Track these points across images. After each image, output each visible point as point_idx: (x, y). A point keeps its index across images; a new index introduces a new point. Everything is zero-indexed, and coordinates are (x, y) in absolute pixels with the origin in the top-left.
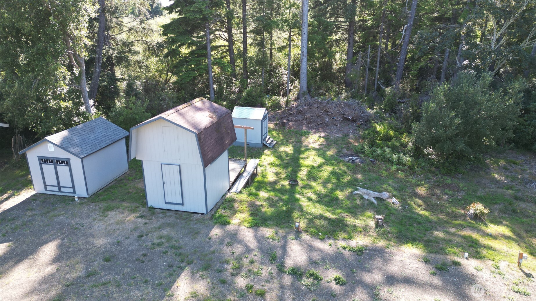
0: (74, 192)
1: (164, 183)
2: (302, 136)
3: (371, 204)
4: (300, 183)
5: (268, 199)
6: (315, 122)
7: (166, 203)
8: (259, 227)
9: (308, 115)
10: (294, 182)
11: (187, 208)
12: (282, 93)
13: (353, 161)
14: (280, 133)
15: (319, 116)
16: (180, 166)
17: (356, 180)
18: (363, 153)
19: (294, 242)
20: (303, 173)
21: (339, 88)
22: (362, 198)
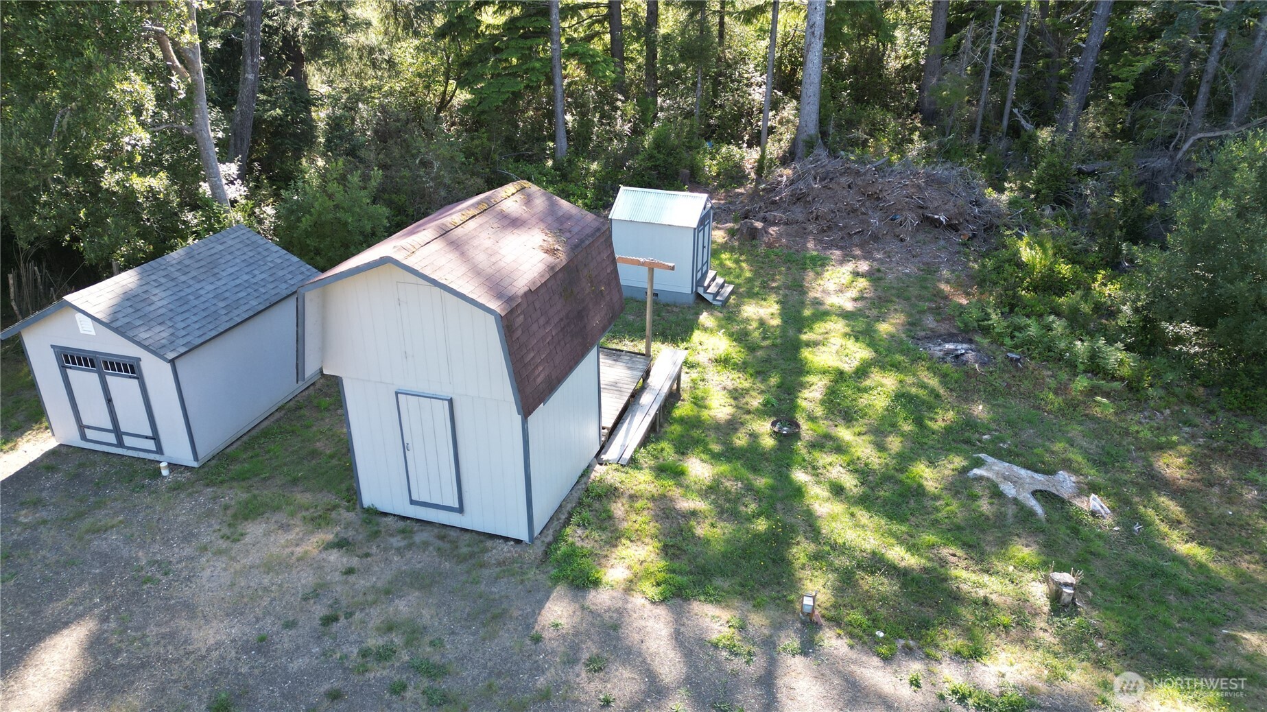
0: (159, 450)
1: (405, 448)
2: (805, 269)
3: (1025, 515)
4: (805, 427)
5: (711, 490)
6: (841, 229)
7: (412, 502)
8: (687, 599)
9: (822, 208)
10: (788, 434)
11: (475, 519)
12: (746, 138)
13: (957, 356)
14: (743, 258)
15: (854, 211)
16: (451, 402)
17: (970, 424)
18: (986, 331)
19: (798, 662)
20: (812, 395)
21: (903, 125)
22: (997, 494)
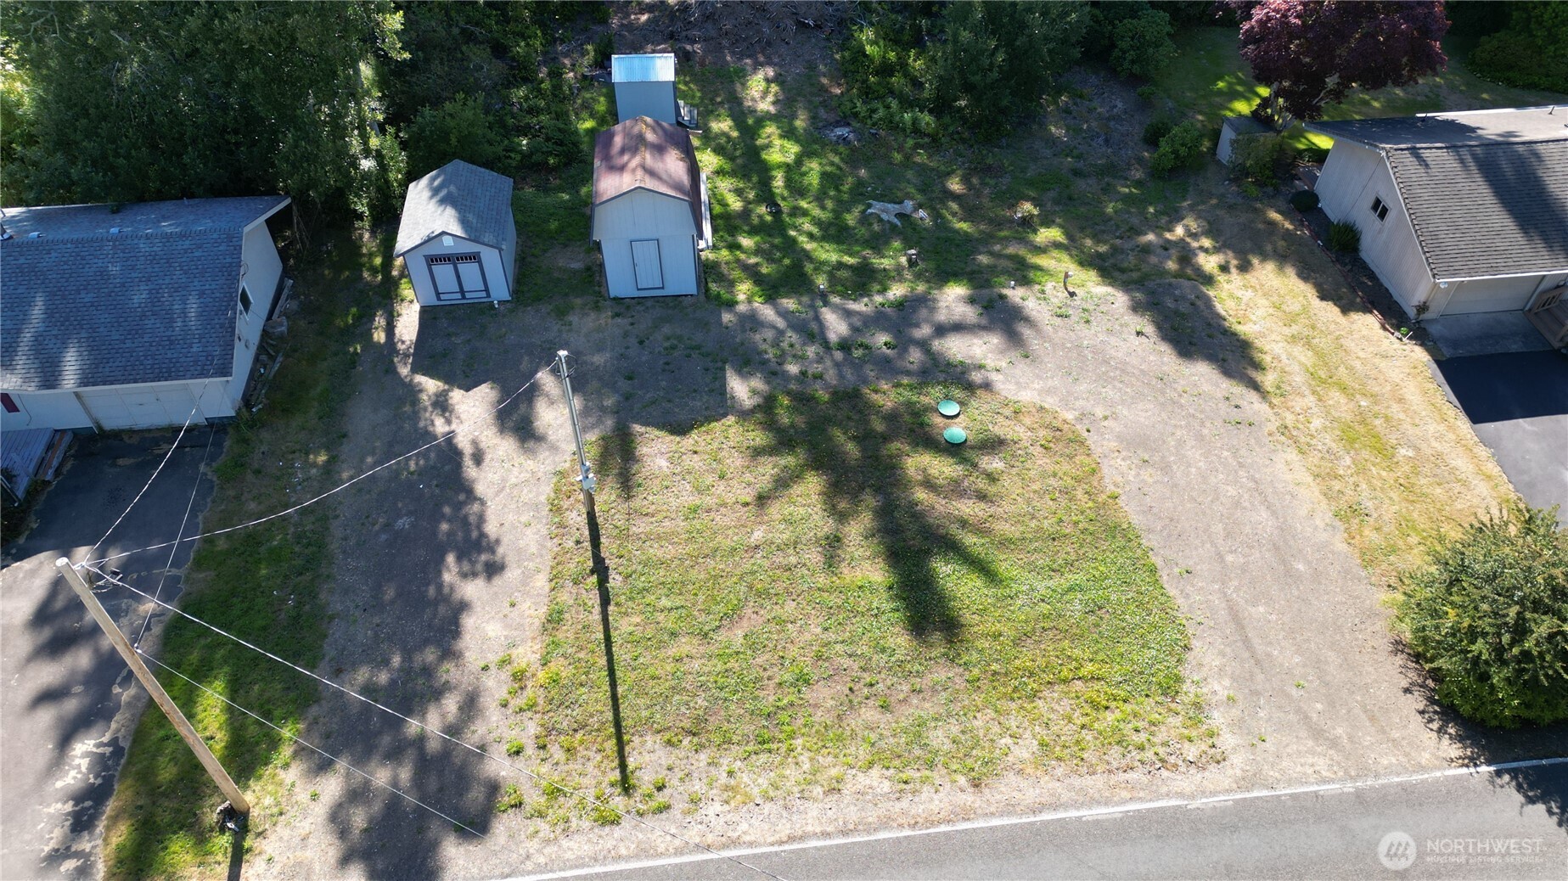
0: (489, 296)
1: (634, 265)
2: (733, 82)
3: (893, 227)
6: (745, 40)
7: (638, 289)
9: (728, 24)
10: (777, 213)
11: (670, 290)
13: (844, 139)
15: (750, 23)
16: (658, 240)
17: (860, 183)
22: (880, 220)
